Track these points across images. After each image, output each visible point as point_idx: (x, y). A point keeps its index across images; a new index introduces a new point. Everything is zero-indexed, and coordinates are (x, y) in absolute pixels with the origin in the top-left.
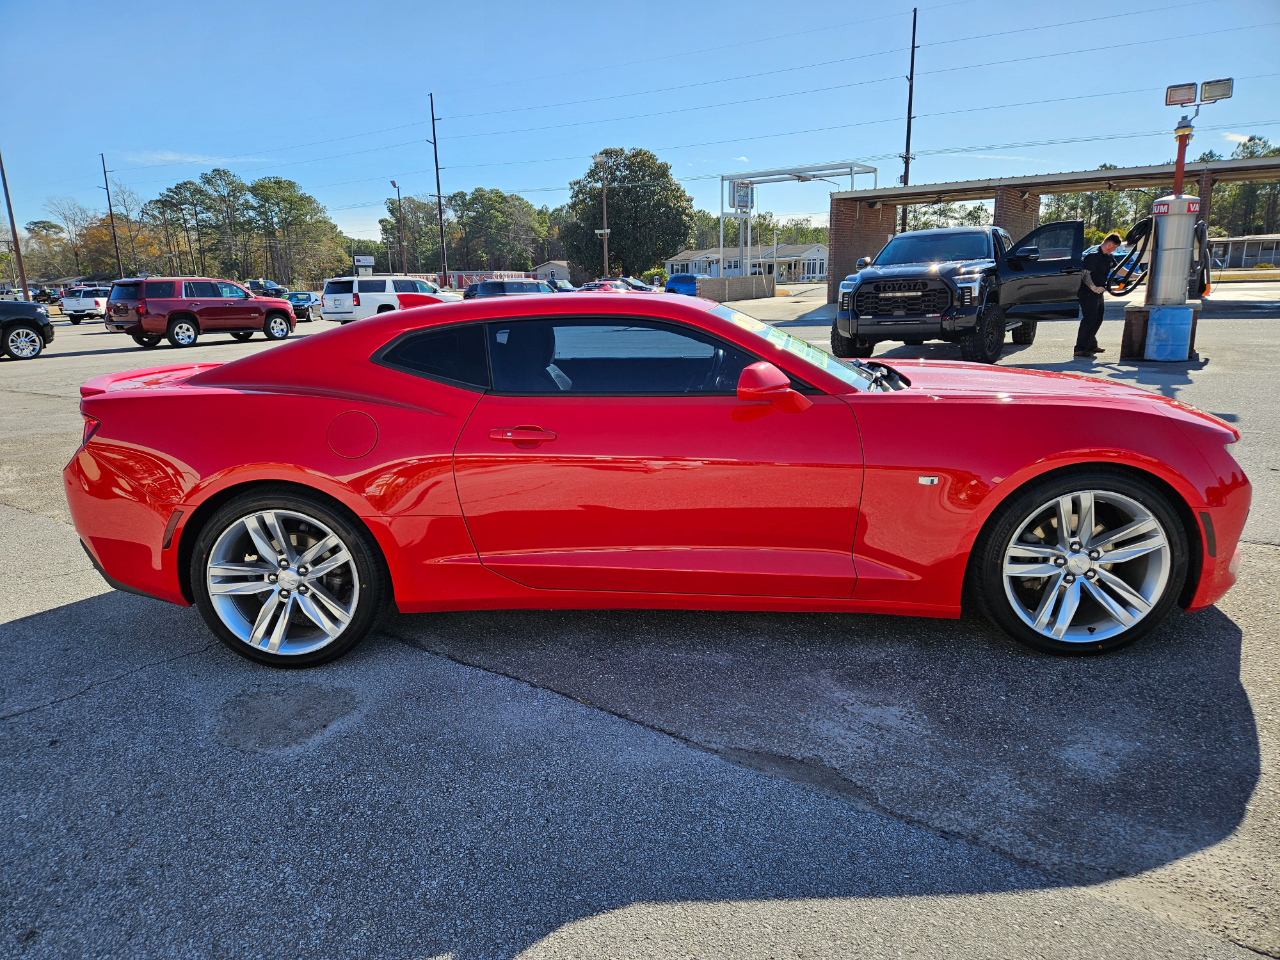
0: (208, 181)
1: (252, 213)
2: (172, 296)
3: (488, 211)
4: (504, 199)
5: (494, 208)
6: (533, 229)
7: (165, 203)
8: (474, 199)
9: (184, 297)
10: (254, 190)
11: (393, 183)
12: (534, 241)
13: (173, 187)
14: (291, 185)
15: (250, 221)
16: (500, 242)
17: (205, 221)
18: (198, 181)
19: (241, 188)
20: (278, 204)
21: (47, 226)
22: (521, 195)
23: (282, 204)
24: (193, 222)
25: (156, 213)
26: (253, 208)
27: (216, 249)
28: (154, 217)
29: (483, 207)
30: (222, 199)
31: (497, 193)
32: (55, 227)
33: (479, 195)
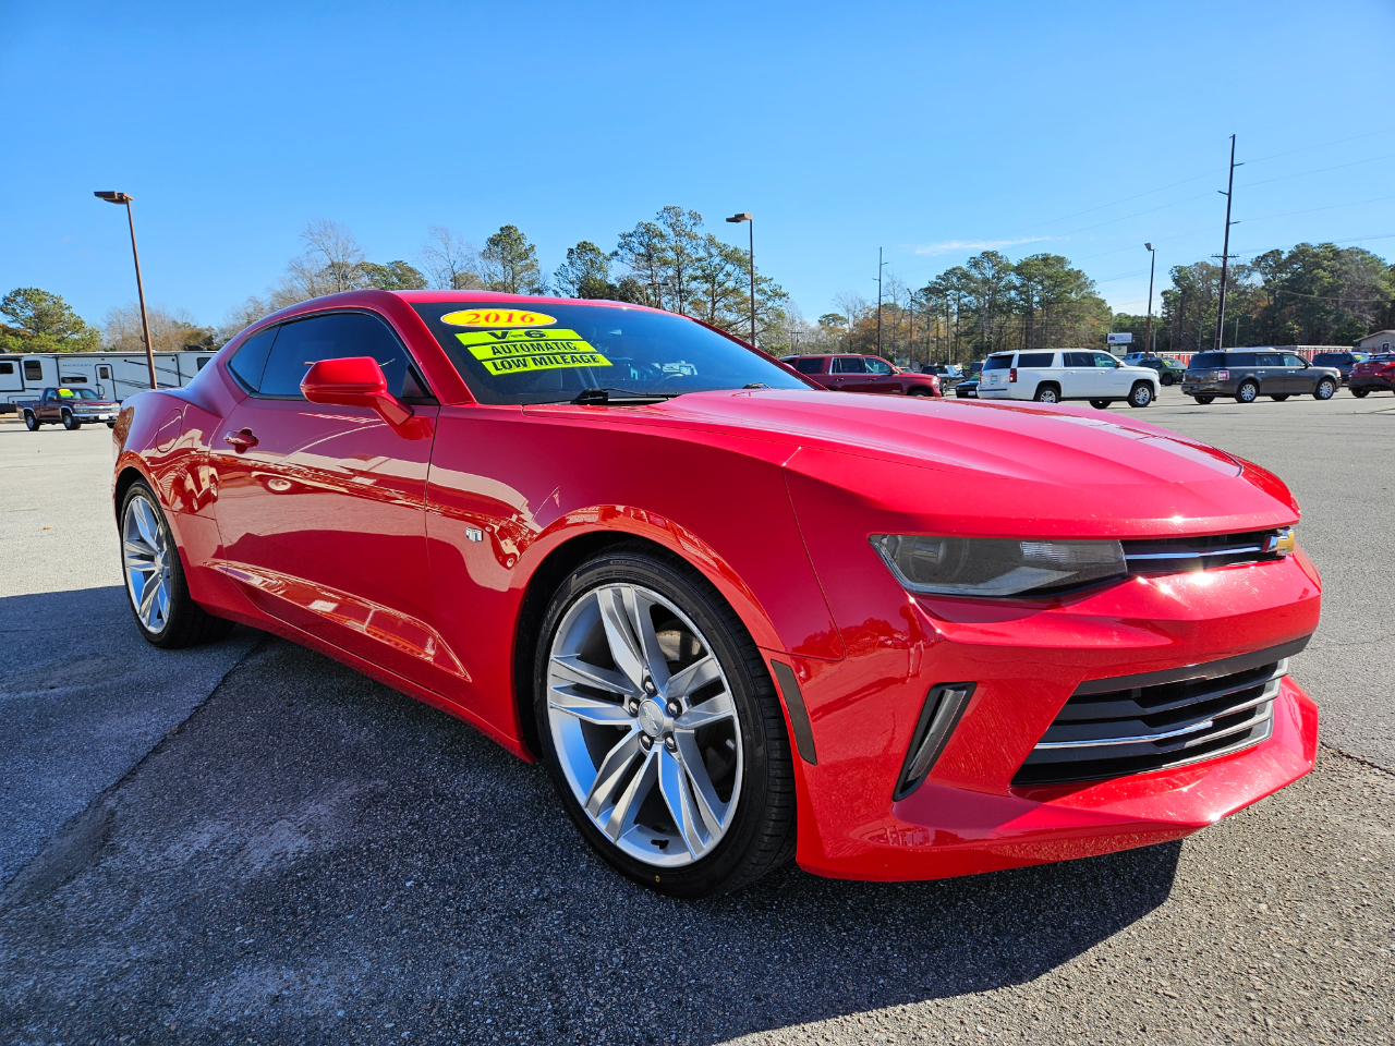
0: (975, 264)
1: (1013, 293)
2: (820, 372)
3: (1310, 272)
4: (1337, 254)
5: (1319, 266)
6: (1378, 291)
7: (931, 291)
8: (1290, 258)
9: (831, 373)
10: (1019, 270)
11: (1148, 246)
12: (1378, 305)
13: (942, 274)
14: (1060, 260)
15: (1011, 302)
16: (1323, 308)
17: (966, 305)
18: (965, 266)
19: (1006, 268)
20: (1041, 282)
21: (835, 318)
22: (1365, 247)
23: (1046, 283)
24: (955, 307)
25: (923, 301)
26: (1015, 288)
27: (972, 333)
28: (921, 305)
29: (1303, 267)
30: (986, 281)
31: (1327, 246)
32: (841, 318)
33: (1301, 253)
